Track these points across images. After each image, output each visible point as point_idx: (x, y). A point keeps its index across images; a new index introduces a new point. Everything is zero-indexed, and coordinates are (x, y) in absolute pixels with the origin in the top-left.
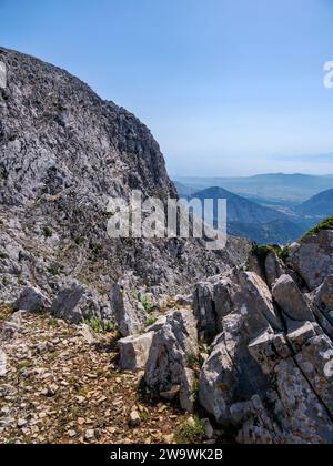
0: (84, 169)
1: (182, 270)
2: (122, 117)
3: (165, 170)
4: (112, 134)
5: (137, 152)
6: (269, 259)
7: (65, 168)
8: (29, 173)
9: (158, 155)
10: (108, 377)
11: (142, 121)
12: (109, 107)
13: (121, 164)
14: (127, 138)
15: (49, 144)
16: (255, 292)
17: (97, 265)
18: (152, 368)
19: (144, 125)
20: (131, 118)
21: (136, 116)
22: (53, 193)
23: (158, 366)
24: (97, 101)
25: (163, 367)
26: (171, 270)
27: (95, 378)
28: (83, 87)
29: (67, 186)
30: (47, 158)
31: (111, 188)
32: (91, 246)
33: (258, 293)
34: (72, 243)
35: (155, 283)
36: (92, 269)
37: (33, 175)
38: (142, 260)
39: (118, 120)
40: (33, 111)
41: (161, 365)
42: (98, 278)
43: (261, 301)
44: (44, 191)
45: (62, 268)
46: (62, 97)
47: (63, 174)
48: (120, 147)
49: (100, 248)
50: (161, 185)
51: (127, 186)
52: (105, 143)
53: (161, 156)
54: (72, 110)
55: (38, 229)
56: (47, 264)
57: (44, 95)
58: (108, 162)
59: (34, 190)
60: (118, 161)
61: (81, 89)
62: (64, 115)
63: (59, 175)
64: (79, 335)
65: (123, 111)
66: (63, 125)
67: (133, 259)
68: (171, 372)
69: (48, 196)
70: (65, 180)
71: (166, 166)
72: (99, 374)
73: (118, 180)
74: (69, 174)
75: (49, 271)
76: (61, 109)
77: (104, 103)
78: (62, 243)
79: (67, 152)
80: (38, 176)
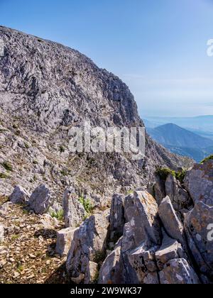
0: (86, 110)
1: (145, 177)
2: (111, 79)
3: (137, 112)
4: (104, 89)
5: (119, 101)
6: (168, 180)
7: (74, 110)
8: (53, 113)
9: (133, 103)
10: (43, 259)
11: (123, 82)
12: (103, 72)
13: (110, 108)
14: (114, 92)
15: (65, 95)
16: (141, 209)
17: (91, 171)
18: (70, 257)
19: (124, 84)
20: (117, 79)
21: (120, 78)
22: (66, 126)
23: (74, 255)
24: (95, 69)
25: (77, 257)
26: (138, 176)
27: (34, 258)
28: (87, 61)
29: (75, 121)
30: (64, 104)
31: (102, 123)
32: (88, 159)
33: (143, 209)
34: (77, 156)
35: (127, 184)
36: (88, 173)
37: (55, 115)
38: (119, 169)
39: (108, 81)
40: (57, 75)
41: (76, 255)
42: (91, 179)
43: (145, 217)
44: (61, 124)
45: (70, 171)
46: (75, 67)
47: (73, 114)
48: (109, 97)
49: (93, 160)
50: (134, 122)
51: (112, 122)
52: (100, 95)
53: (135, 103)
54: (81, 75)
55: (56, 147)
56: (60, 169)
57: (64, 66)
58: (101, 107)
59: (55, 123)
60: (108, 106)
61: (86, 62)
62: (75, 77)
63: (70, 114)
64: (40, 223)
65: (111, 75)
66: (75, 84)
67: (114, 168)
68: (81, 262)
69: (63, 127)
70: (74, 117)
71: (138, 110)
72: (38, 255)
73: (107, 118)
74: (77, 114)
75: (62, 173)
76: (74, 74)
77: (100, 70)
78: (70, 156)
79: (76, 100)
80: (58, 115)
